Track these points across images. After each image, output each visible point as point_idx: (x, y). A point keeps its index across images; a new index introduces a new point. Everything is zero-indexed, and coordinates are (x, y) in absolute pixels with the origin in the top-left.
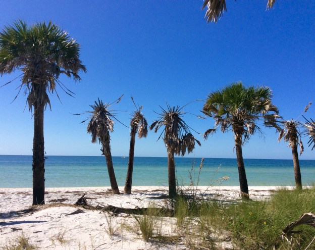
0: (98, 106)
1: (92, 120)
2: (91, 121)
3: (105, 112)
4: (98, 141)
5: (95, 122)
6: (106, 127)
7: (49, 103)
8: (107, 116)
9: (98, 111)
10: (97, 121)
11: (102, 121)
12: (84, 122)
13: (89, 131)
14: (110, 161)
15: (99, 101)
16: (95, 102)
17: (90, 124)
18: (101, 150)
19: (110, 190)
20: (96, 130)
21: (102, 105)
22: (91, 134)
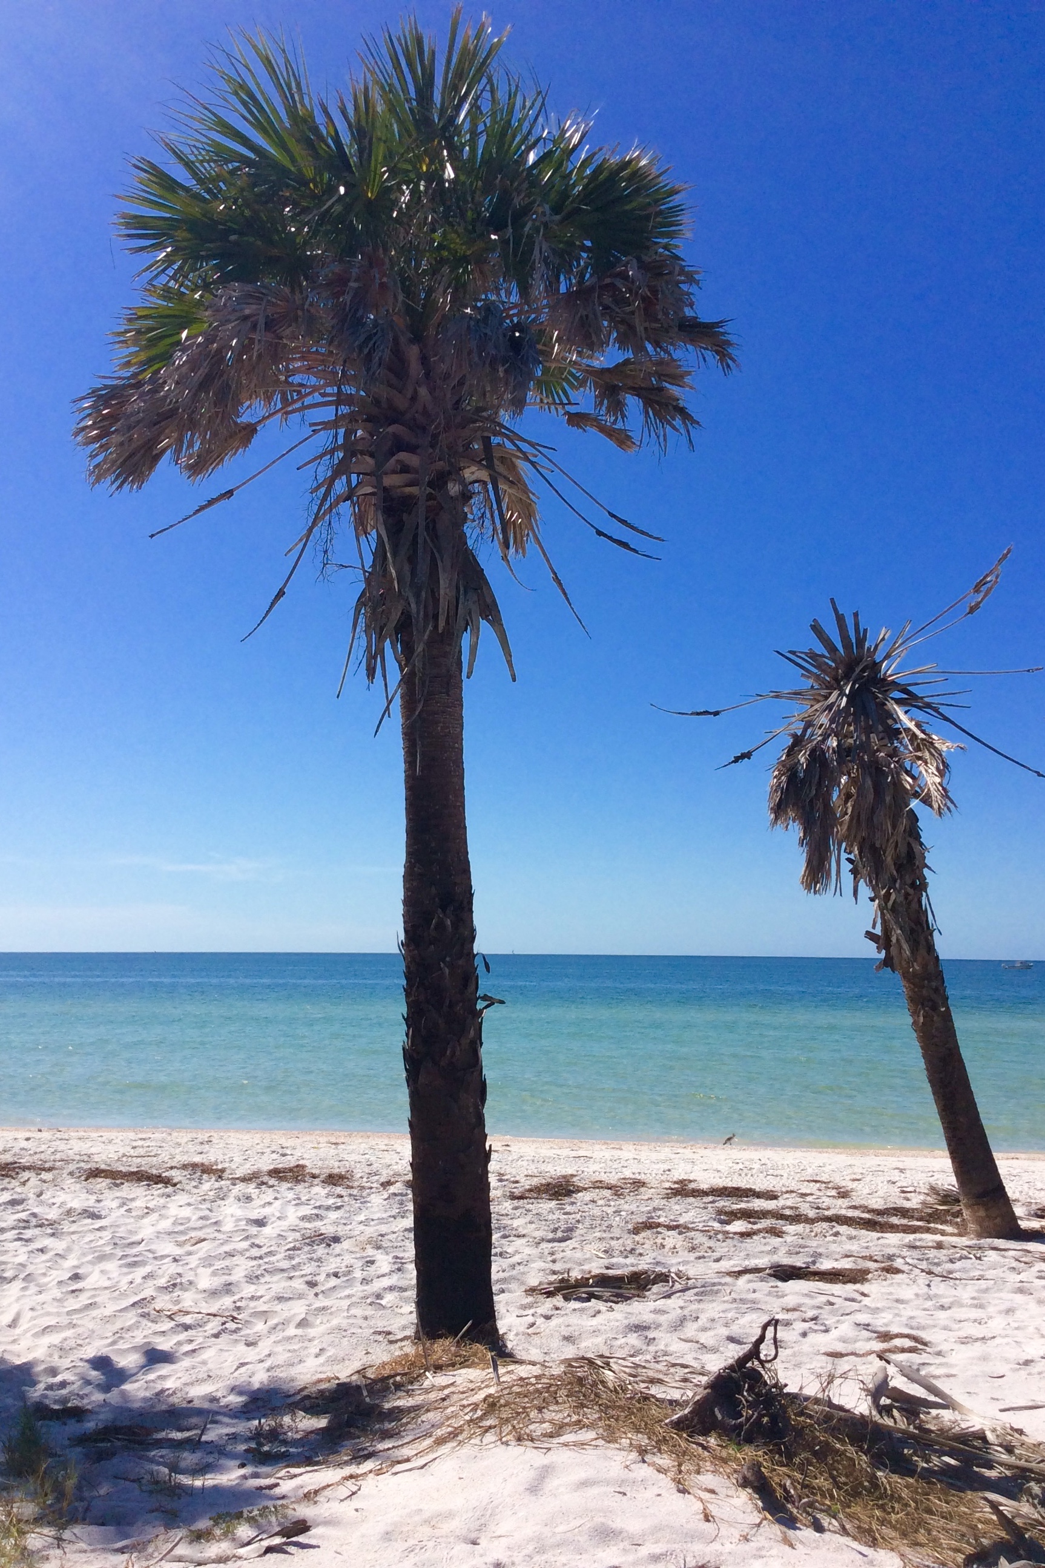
0: (832, 649)
1: (798, 741)
2: (791, 751)
3: (885, 685)
4: (847, 878)
5: (817, 756)
6: (898, 784)
7: (496, 621)
8: (900, 712)
9: (836, 684)
10: (833, 743)
11: (865, 747)
12: (747, 755)
13: (779, 810)
14: (934, 1008)
15: (840, 619)
16: (816, 629)
17: (790, 770)
18: (870, 935)
19: (947, 1198)
20: (828, 809)
21: (861, 642)
22: (796, 830)
